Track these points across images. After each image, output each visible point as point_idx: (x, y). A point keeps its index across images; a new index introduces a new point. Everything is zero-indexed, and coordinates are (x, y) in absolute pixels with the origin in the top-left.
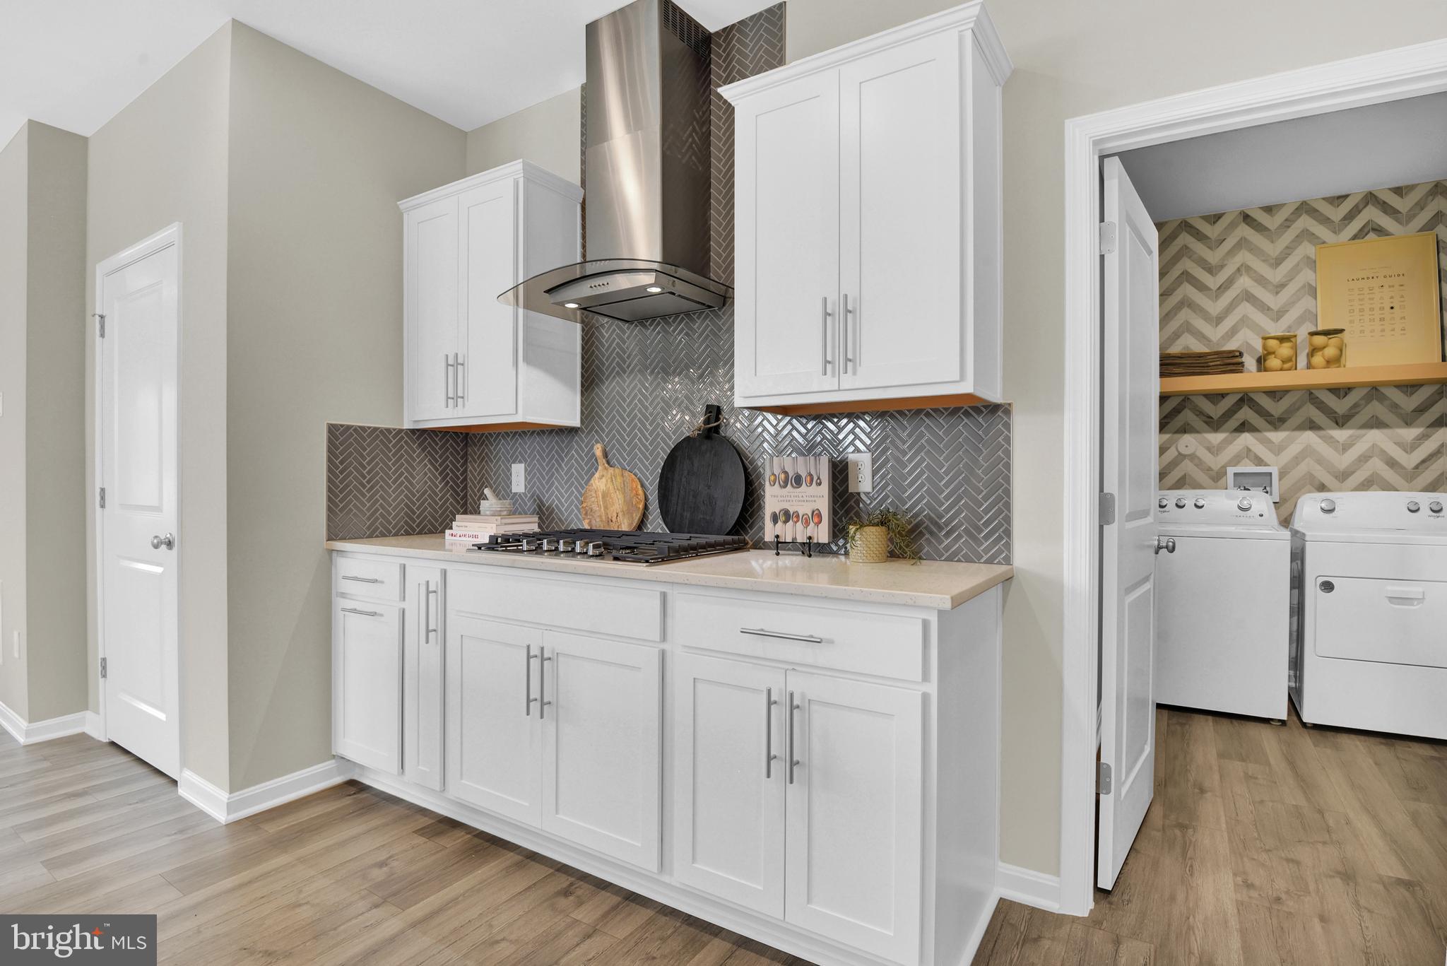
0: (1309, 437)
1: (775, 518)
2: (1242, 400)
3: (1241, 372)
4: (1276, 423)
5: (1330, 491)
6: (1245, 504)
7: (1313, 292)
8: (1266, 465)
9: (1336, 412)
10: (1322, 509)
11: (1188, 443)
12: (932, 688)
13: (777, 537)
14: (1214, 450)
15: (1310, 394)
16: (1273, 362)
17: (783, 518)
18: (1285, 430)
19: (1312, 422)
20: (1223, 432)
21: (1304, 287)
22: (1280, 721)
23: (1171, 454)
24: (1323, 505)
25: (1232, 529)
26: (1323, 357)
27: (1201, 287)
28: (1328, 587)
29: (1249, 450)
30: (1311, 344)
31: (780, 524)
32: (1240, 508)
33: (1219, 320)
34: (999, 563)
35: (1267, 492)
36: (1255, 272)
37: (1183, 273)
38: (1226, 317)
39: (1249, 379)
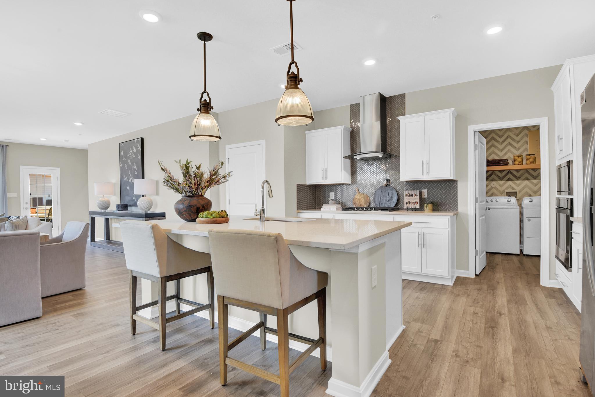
0: (526, 182)
1: (407, 203)
2: (508, 172)
3: (508, 165)
4: (518, 178)
5: (532, 196)
6: (509, 200)
7: (527, 143)
8: (515, 190)
9: (533, 175)
10: (529, 201)
11: (494, 184)
12: (450, 229)
13: (408, 207)
14: (501, 186)
15: (527, 171)
16: (516, 163)
17: (409, 203)
18: (520, 180)
19: (527, 178)
20: (503, 181)
21: (525, 142)
22: (518, 254)
23: (489, 187)
24: (530, 200)
25: (505, 206)
26: (529, 161)
27: (497, 141)
28: (530, 220)
29: (510, 186)
30: (526, 158)
31: (408, 204)
32: (508, 201)
33: (502, 150)
34: (455, 211)
35: (515, 197)
36: (512, 137)
37: (492, 137)
38: (504, 150)
39: (510, 167)
